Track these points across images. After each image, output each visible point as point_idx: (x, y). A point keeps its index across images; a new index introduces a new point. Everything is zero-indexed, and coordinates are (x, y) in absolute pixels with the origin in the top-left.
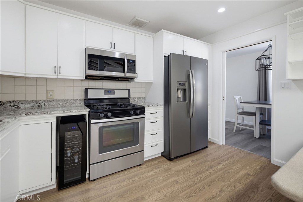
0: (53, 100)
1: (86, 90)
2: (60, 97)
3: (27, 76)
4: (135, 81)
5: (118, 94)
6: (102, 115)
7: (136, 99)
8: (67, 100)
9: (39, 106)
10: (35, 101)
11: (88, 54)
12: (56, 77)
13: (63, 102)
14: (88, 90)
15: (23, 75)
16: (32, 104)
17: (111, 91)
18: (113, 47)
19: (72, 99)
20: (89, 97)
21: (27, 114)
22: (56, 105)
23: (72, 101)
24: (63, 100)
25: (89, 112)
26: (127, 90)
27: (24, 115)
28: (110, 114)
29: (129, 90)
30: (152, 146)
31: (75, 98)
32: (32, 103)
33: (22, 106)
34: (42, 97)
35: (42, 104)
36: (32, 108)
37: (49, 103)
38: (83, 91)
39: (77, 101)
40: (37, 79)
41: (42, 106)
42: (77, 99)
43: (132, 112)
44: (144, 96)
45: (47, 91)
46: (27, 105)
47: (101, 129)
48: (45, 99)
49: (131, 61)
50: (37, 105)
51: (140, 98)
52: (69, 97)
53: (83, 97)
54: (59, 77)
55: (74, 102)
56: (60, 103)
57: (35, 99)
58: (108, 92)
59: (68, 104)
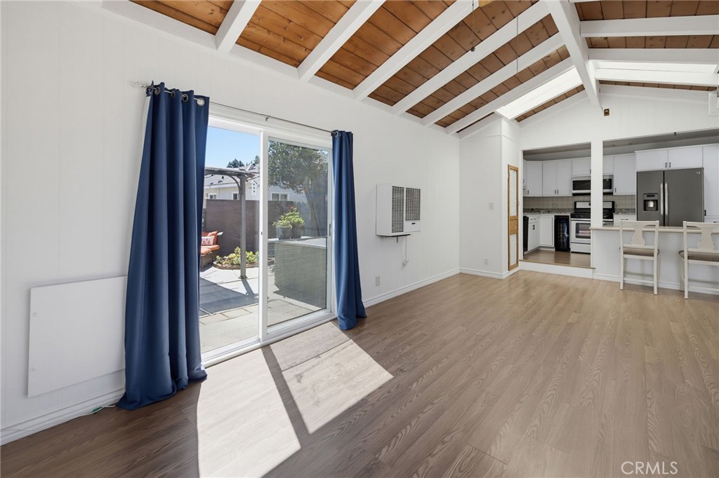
0: (554, 208)
1: (575, 203)
3: (543, 196)
8: (564, 209)
9: (547, 211)
11: (573, 181)
12: (556, 196)
13: (561, 209)
14: (577, 207)
22: (555, 211)
23: (566, 209)
25: (571, 214)
31: (568, 207)
33: (541, 211)
35: (549, 210)
37: (552, 209)
39: (569, 209)
47: (577, 224)
49: (607, 180)
53: (573, 207)
54: (558, 196)
56: (558, 210)
59: (563, 211)
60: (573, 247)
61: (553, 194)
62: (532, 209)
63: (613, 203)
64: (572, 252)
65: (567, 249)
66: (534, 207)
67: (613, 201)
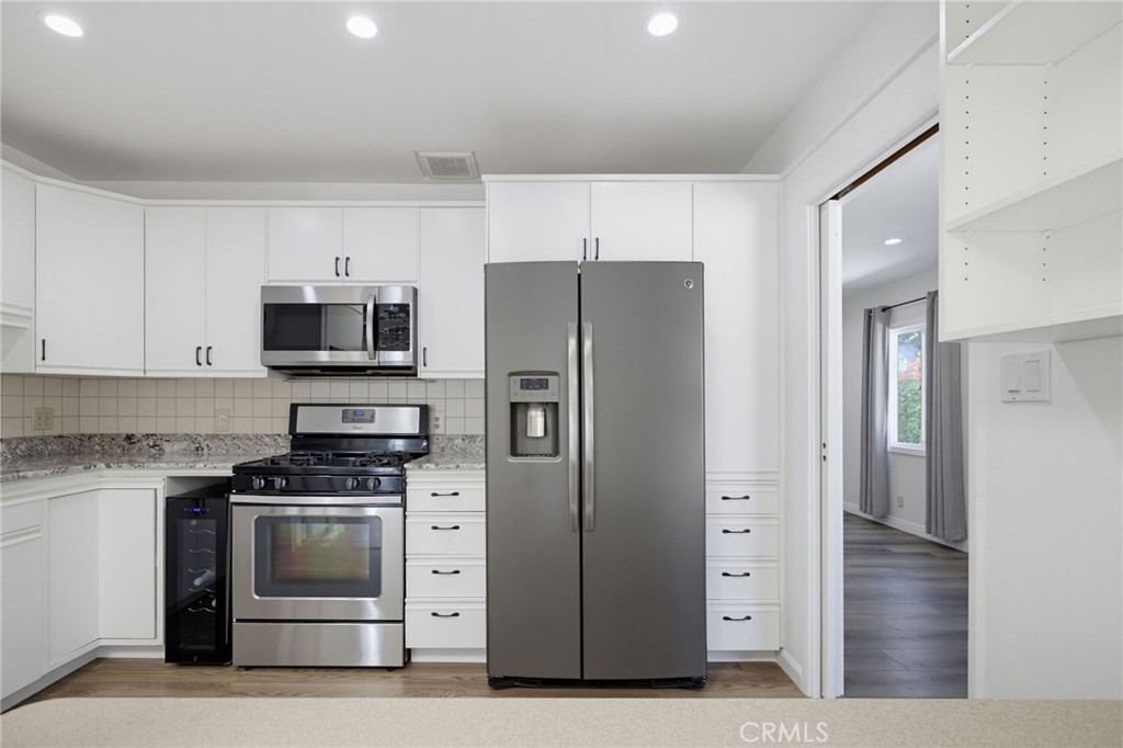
0: (226, 436)
1: (293, 409)
2: (240, 428)
3: (149, 375)
4: (423, 376)
6: (259, 482)
8: (256, 436)
9: (197, 449)
10: (191, 437)
11: (267, 305)
12: (206, 375)
13: (247, 442)
14: (300, 408)
15: (141, 375)
16: (184, 445)
17: (364, 412)
18: (342, 270)
19: (267, 435)
20: (300, 430)
22: (232, 450)
23: (267, 439)
24: (247, 437)
26: (418, 409)
28: (279, 482)
30: (435, 614)
32: (185, 442)
33: (166, 446)
34: (204, 427)
35: (204, 445)
36: (185, 453)
37: (217, 442)
38: (287, 414)
39: (279, 440)
41: (202, 449)
42: (279, 435)
45: (215, 411)
46: (176, 447)
48: (211, 432)
49: (392, 310)
50: (193, 447)
52: (261, 427)
55: (273, 443)
56: (239, 443)
57: (191, 432)
58: (355, 413)
59: (258, 448)
61: (186, 368)
62: (129, 438)
63: (425, 411)
64: (241, 668)
65: (220, 652)
67: (423, 402)
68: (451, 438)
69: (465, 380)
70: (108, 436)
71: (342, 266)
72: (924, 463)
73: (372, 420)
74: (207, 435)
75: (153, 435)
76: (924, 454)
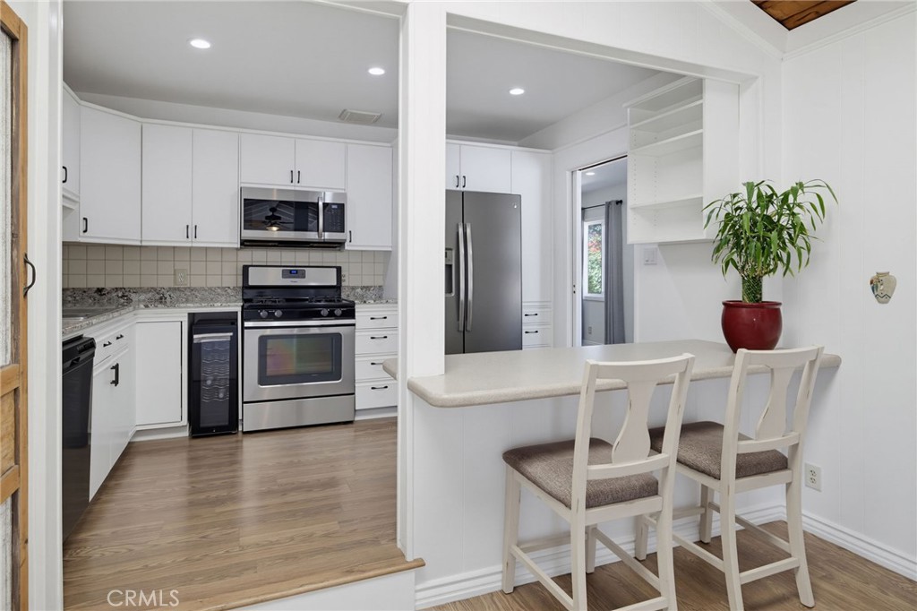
0: (185, 289)
1: (246, 269)
2: (197, 282)
3: (144, 244)
4: (346, 248)
5: (314, 278)
6: (264, 314)
7: (359, 290)
8: (210, 289)
9: (161, 298)
10: (155, 289)
11: (245, 200)
12: (189, 245)
13: (203, 292)
14: (250, 268)
15: (138, 243)
16: (150, 295)
17: (297, 271)
18: (295, 179)
19: (219, 287)
20: (250, 283)
21: (146, 306)
22: (190, 298)
23: (219, 290)
24: (203, 289)
25: (243, 307)
26: (335, 269)
27: (142, 306)
28: (278, 313)
29: (339, 269)
30: (373, 388)
31: (224, 286)
32: (151, 293)
33: (133, 296)
34: (166, 282)
35: (166, 296)
36: (150, 300)
37: (178, 293)
38: (240, 272)
39: (229, 291)
40: (158, 248)
41: (166, 298)
42: (229, 286)
43: (325, 312)
44: (379, 282)
45: (175, 270)
46: (143, 297)
48: (172, 285)
49: (334, 207)
50: (158, 297)
51: (367, 288)
52: (214, 282)
53: (240, 284)
54: (194, 245)
56: (196, 293)
57: (155, 286)
58: (291, 271)
59: (212, 296)
60: (251, 417)
61: (178, 240)
62: (99, 291)
64: (245, 433)
65: (230, 426)
66: (109, 284)
67: (338, 265)
68: (353, 288)
69: (362, 251)
70: (79, 289)
71: (295, 176)
72: (603, 305)
73: (303, 276)
74: (170, 288)
75: (121, 288)
76: (604, 300)
